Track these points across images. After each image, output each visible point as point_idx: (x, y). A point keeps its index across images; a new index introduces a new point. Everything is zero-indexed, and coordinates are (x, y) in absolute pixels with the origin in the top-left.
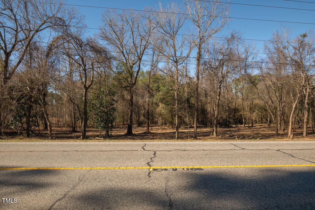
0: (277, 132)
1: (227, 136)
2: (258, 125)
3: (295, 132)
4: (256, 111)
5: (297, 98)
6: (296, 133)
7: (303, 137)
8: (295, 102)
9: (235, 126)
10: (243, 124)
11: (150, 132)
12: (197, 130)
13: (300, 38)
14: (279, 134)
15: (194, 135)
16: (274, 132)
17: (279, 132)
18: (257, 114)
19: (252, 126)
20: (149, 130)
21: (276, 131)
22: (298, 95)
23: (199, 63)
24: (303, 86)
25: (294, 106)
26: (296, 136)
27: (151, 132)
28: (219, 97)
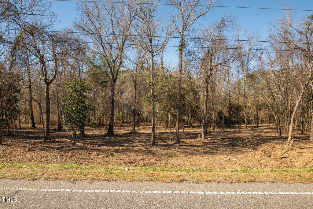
0: (280, 135)
1: (219, 138)
2: (265, 125)
3: (304, 134)
4: (263, 109)
5: (302, 95)
6: (304, 136)
7: (310, 143)
8: (298, 99)
9: (237, 126)
10: (245, 124)
11: (136, 132)
12: (180, 131)
13: (308, 20)
14: (283, 137)
15: (176, 136)
16: (277, 135)
17: (282, 135)
18: (264, 112)
19: (258, 126)
20: (135, 130)
21: (279, 133)
22: (303, 91)
23: (181, 53)
24: (310, 79)
25: (297, 104)
26: (302, 140)
27: (138, 131)
28: (207, 93)
